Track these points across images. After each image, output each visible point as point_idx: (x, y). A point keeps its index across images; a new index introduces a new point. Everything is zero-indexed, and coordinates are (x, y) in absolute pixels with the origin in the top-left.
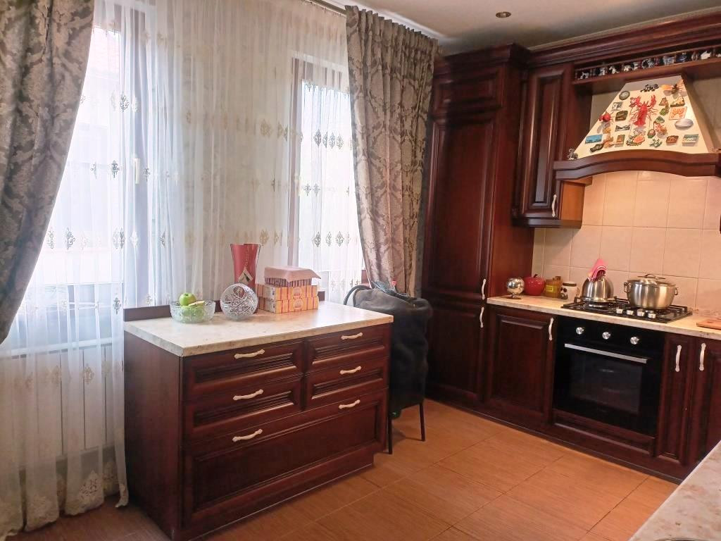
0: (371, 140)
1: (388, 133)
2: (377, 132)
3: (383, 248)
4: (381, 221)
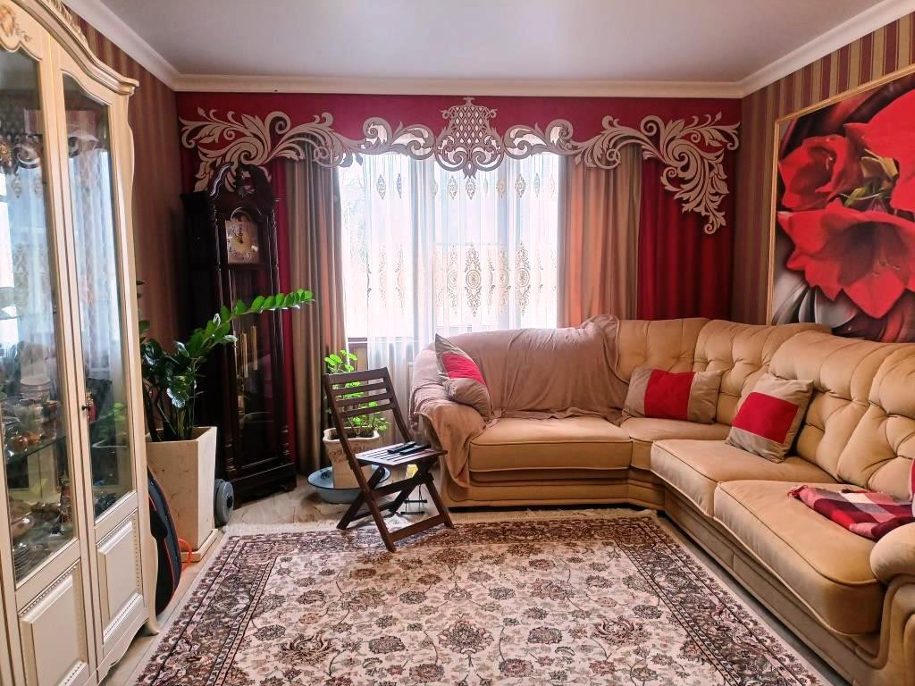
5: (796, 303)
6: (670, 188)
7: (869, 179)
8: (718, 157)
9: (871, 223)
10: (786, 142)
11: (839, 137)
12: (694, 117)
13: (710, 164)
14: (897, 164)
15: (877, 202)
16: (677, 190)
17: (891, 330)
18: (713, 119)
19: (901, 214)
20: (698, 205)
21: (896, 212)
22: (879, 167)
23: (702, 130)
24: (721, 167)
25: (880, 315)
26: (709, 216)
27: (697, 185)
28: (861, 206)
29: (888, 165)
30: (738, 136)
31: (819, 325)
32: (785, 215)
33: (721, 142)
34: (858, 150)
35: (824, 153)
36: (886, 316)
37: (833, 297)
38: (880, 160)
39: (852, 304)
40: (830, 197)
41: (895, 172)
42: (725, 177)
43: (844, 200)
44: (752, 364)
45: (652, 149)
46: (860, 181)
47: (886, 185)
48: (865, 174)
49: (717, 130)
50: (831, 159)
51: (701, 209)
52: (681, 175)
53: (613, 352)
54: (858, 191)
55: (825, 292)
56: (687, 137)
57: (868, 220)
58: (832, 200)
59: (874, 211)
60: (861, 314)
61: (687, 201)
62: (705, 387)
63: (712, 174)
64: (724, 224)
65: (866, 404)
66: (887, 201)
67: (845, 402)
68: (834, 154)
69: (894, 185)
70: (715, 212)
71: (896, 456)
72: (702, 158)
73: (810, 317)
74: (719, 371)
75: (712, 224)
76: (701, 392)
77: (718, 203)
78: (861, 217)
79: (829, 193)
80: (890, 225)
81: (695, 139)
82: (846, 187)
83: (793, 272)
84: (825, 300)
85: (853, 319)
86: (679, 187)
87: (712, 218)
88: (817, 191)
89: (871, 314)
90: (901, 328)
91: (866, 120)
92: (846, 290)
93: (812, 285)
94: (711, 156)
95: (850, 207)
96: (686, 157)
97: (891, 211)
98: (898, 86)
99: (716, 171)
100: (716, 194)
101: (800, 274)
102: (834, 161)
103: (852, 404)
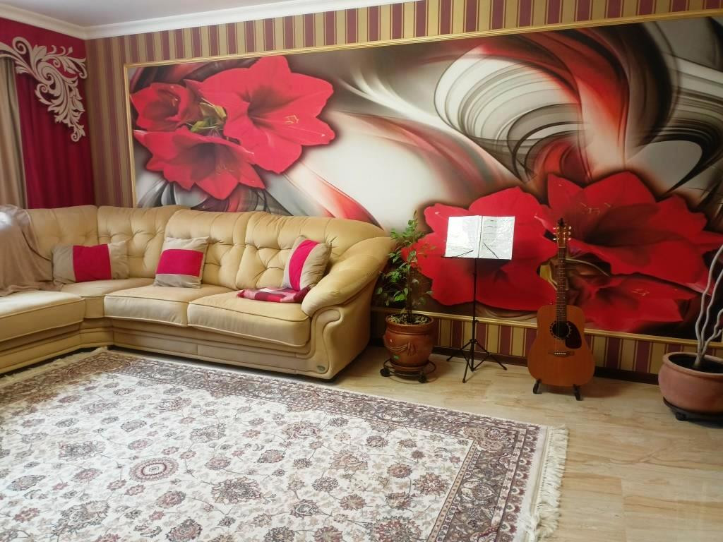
5: (158, 192)
6: (43, 101)
7: (207, 117)
8: (74, 82)
9: (212, 143)
10: (135, 81)
11: (181, 86)
12: (53, 46)
13: (69, 87)
14: (225, 111)
15: (214, 131)
16: (49, 103)
17: (232, 206)
18: (67, 51)
19: (231, 140)
20: (65, 118)
21: (228, 138)
22: (213, 110)
23: (60, 58)
24: (77, 90)
25: (224, 197)
26: (73, 127)
27: (62, 103)
28: (204, 133)
29: (220, 110)
30: (86, 68)
31: (179, 206)
32: (140, 133)
33: (75, 71)
34: (197, 98)
35: (170, 95)
36: (228, 199)
37: (188, 188)
38: (213, 106)
39: (204, 192)
40: (178, 124)
41: (224, 115)
42: (80, 98)
43: (190, 128)
44: (149, 234)
45: (25, 66)
46: (201, 118)
47: (219, 122)
48: (204, 113)
49: (71, 61)
50: (176, 100)
51: (67, 121)
52: (52, 92)
53: (31, 236)
54: (199, 123)
55: (181, 184)
56: (50, 61)
57: (208, 141)
58: (180, 126)
59: (213, 137)
60: (211, 198)
61: (57, 114)
62: (119, 254)
63: (72, 95)
64: (84, 135)
65: (244, 245)
66: (221, 132)
67: (229, 247)
68: (177, 97)
69: (225, 122)
70: (78, 126)
71: (266, 269)
72: (63, 80)
73: (172, 201)
74: (124, 241)
75: (76, 134)
76: (118, 257)
77: (78, 118)
78: (204, 139)
79: (177, 122)
80: (224, 145)
81: (57, 64)
82: (191, 120)
83: (153, 172)
84: (182, 189)
85: (206, 201)
86: (50, 101)
87: (75, 130)
88: (167, 119)
89: (218, 197)
90: (238, 204)
91: (201, 80)
92: (197, 184)
93: (170, 181)
94: (69, 80)
95: (195, 132)
96: (52, 78)
97: (224, 138)
98: (221, 65)
99: (73, 93)
100: (76, 111)
101: (160, 173)
102: (179, 102)
103: (234, 247)
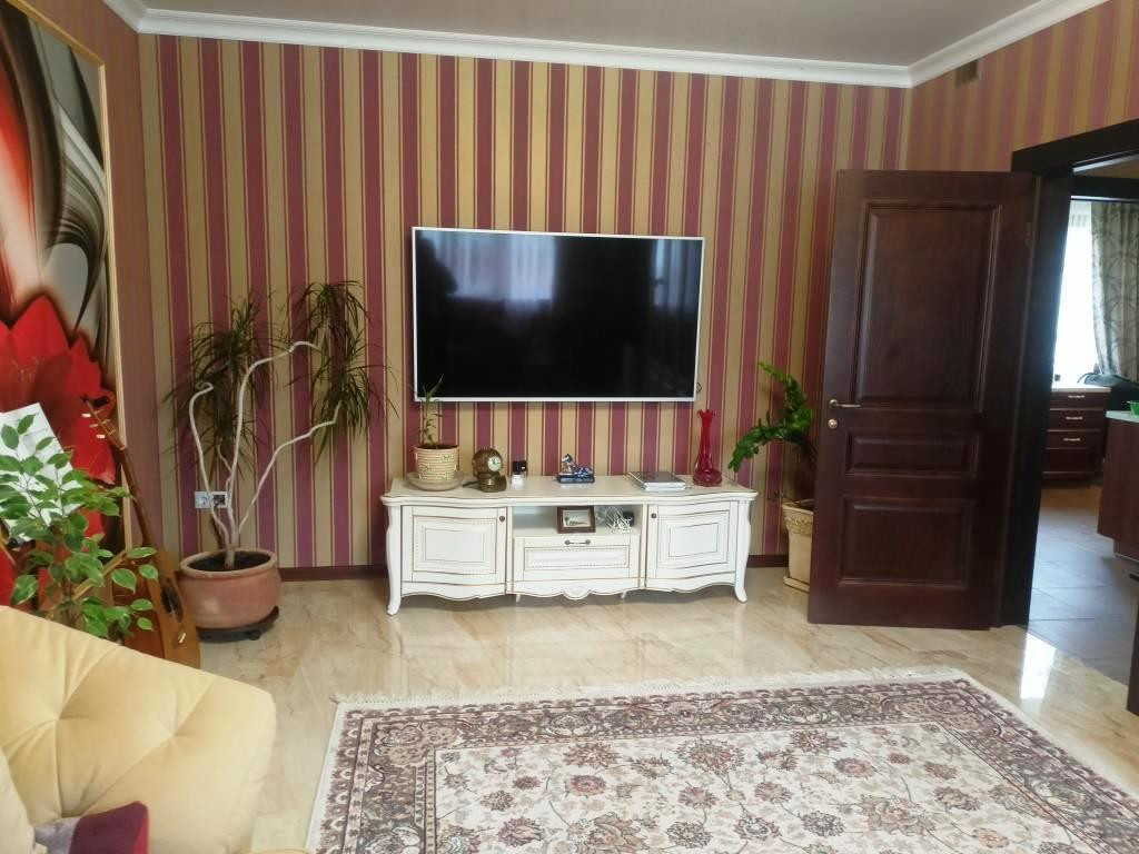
0: (1108, 265)
1: (1124, 258)
2: (1112, 260)
3: (1114, 345)
4: (1113, 324)
